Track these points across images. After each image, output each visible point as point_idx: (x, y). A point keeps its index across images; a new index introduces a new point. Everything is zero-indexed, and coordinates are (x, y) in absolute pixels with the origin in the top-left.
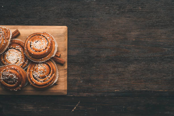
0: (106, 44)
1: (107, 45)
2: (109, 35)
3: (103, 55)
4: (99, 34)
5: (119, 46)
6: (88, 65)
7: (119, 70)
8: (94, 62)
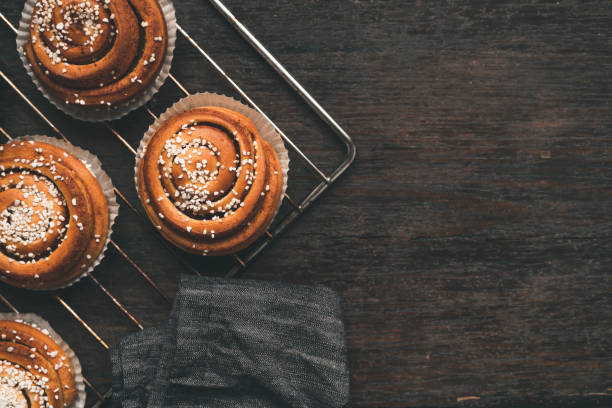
0: (414, 178)
1: (416, 181)
2: (428, 133)
3: (400, 230)
4: (376, 131)
5: (472, 185)
6: (326, 280)
7: (475, 301)
8: (355, 264)
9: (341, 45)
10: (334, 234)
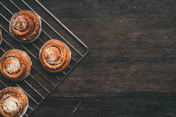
1: (108, 45)
2: (111, 35)
3: (105, 55)
4: (100, 34)
5: (120, 46)
6: (89, 66)
7: (120, 71)
8: (95, 62)
9: (93, 16)
10: (91, 56)
